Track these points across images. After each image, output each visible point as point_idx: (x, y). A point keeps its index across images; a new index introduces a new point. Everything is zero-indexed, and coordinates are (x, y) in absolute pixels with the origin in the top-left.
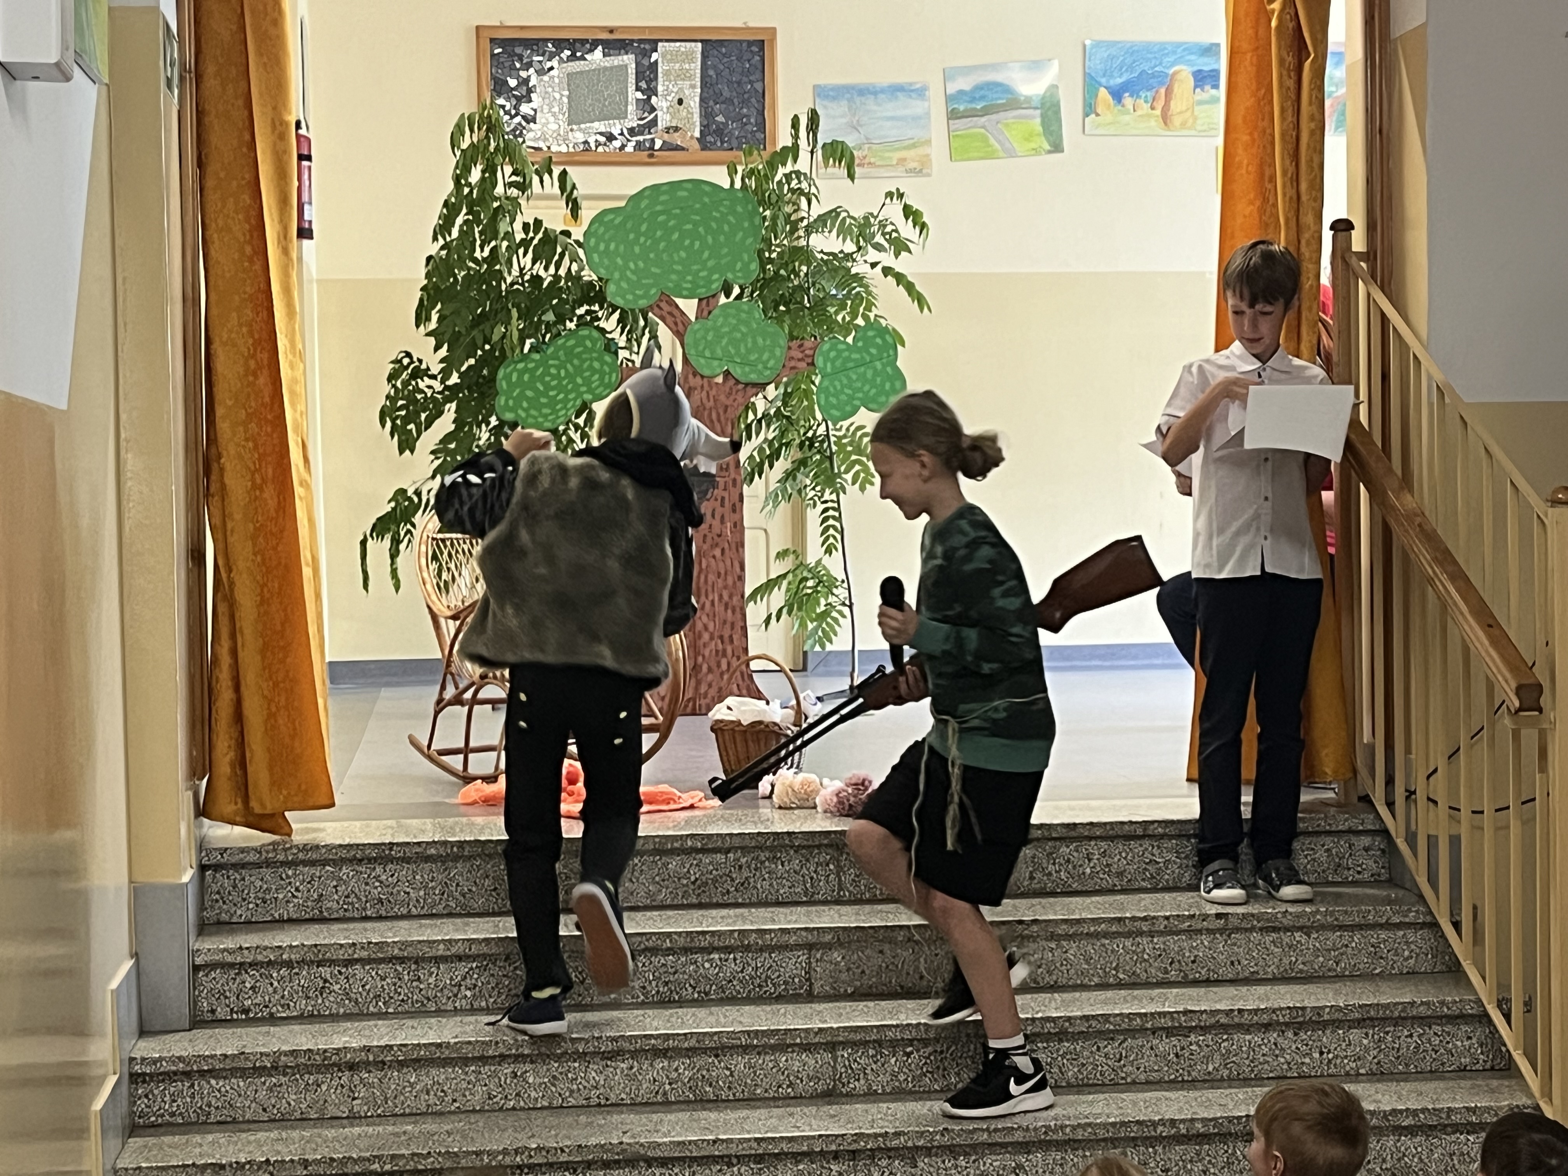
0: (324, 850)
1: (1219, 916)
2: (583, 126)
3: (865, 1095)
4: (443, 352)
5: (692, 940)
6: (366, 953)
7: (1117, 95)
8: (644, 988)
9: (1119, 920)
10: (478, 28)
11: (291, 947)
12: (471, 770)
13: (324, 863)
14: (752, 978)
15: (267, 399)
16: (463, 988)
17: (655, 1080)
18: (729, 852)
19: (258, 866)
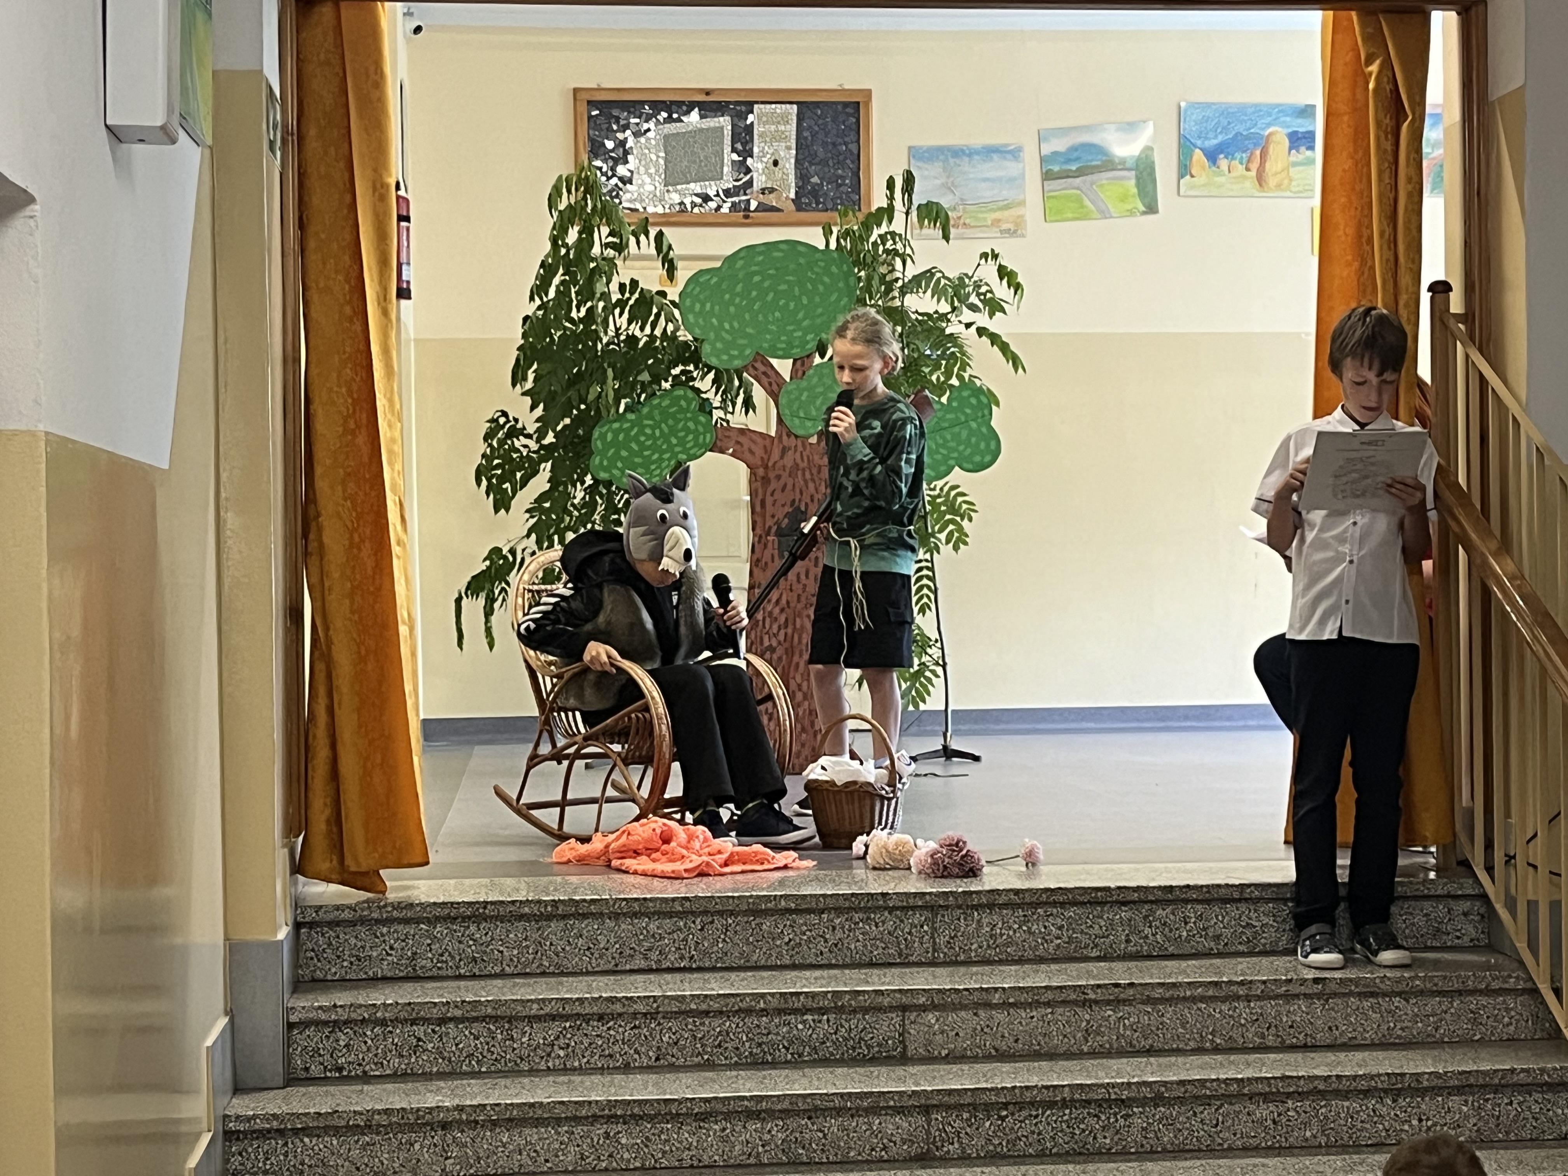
0: (418, 909)
1: (1316, 981)
2: (679, 187)
3: (959, 1158)
4: (539, 411)
5: (786, 1002)
6: (460, 1012)
7: (1212, 156)
8: (737, 1049)
9: (1216, 984)
10: (576, 91)
11: (384, 1004)
12: (566, 829)
13: (418, 921)
14: (845, 1039)
15: (366, 459)
16: (556, 1047)
17: (748, 1142)
18: (823, 913)
19: (353, 923)
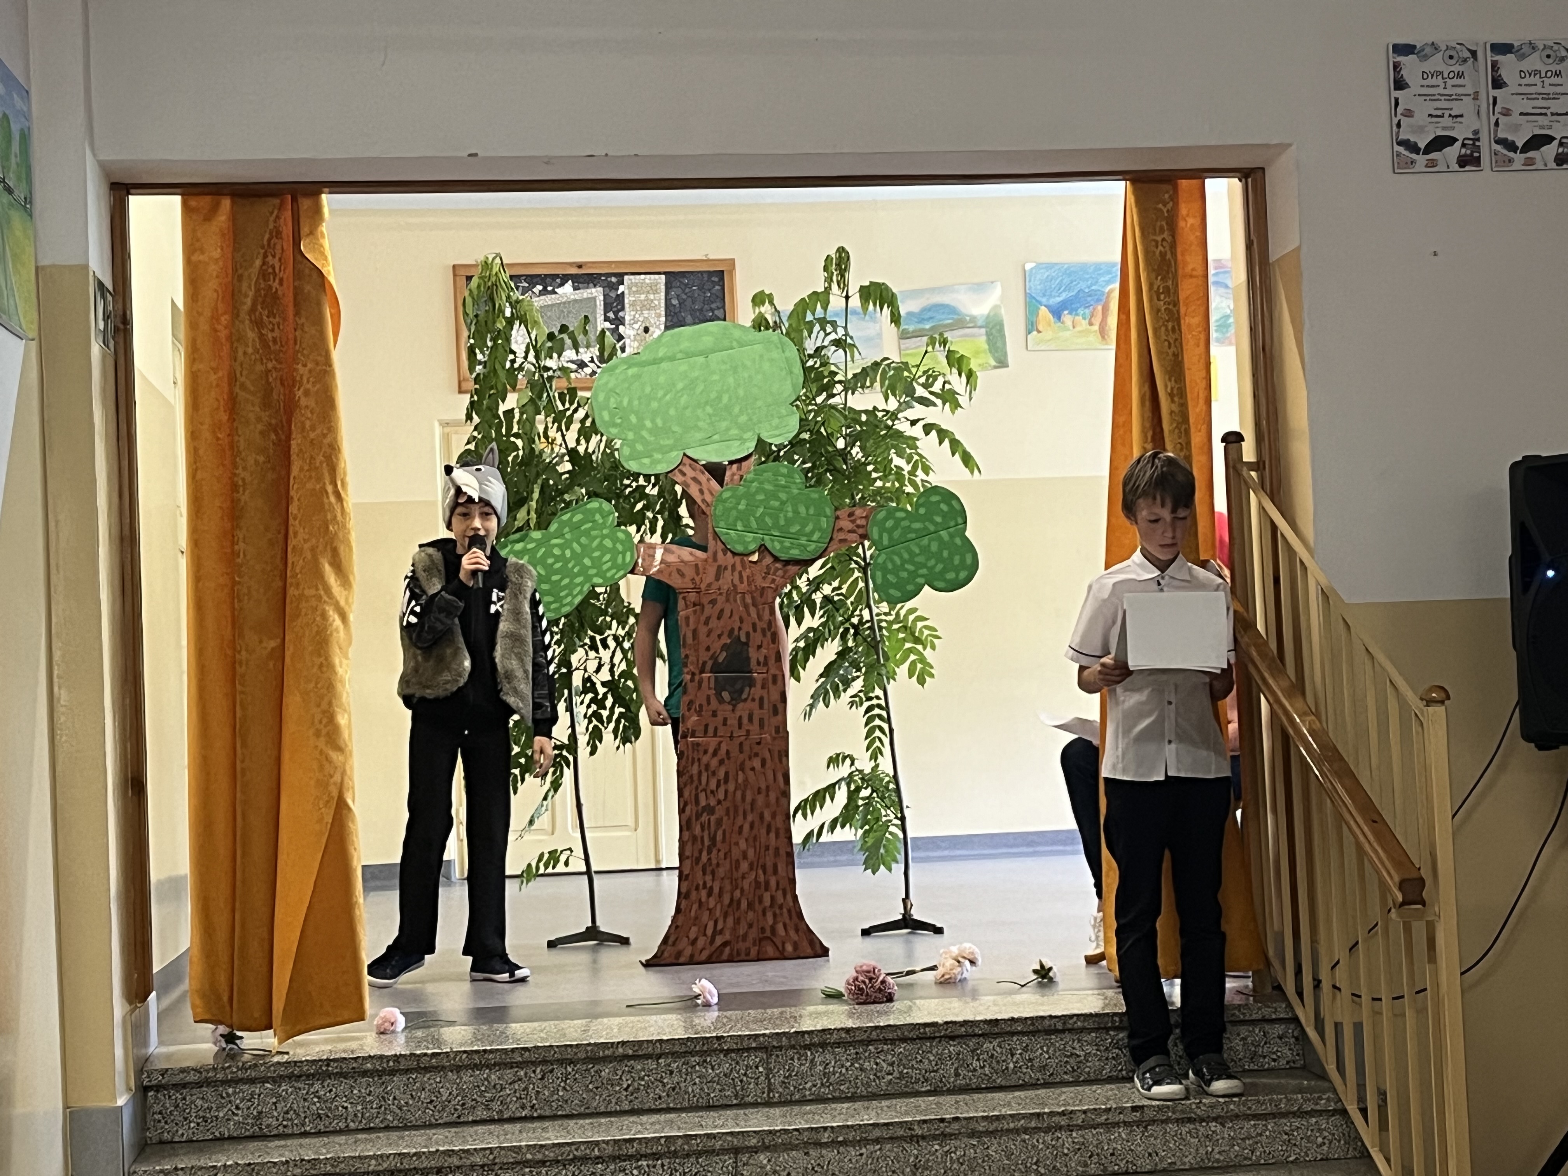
0: (263, 1068)
1: (1134, 1108)
5: (620, 1149)
6: (299, 1171)
7: (1057, 313)
9: (1038, 1115)
10: (454, 266)
11: (225, 1166)
13: (264, 1080)
18: (660, 1058)
19: (199, 1085)
